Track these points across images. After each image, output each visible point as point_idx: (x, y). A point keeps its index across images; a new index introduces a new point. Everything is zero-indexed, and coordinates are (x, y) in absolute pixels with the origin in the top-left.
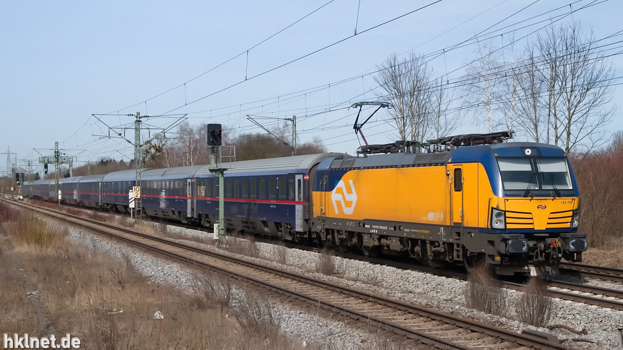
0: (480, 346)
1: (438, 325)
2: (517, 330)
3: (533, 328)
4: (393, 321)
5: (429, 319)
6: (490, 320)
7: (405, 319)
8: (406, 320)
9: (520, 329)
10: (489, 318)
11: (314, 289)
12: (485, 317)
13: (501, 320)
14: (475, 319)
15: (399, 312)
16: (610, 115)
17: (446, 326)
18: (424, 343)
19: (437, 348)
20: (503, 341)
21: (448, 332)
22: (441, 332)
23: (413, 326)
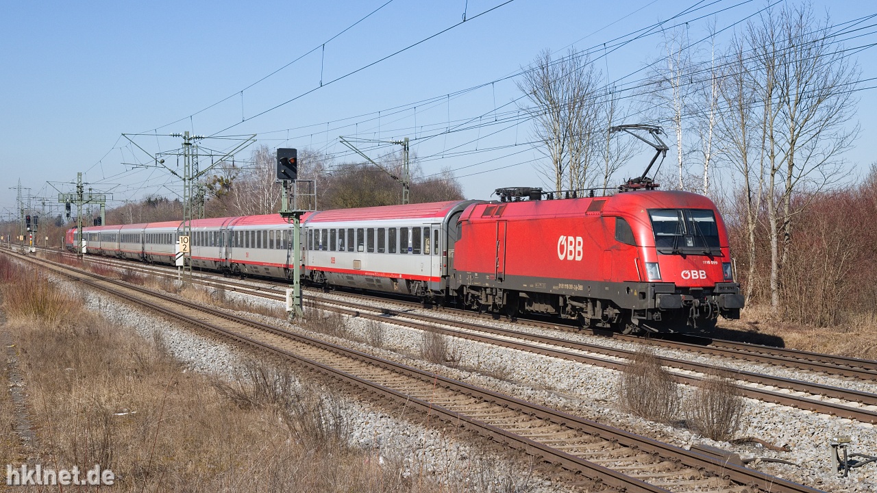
0: (629, 467)
1: (575, 436)
2: (685, 445)
3: (708, 442)
4: (513, 429)
5: (563, 427)
6: (649, 430)
7: (530, 427)
8: (532, 429)
9: (690, 443)
10: (648, 427)
11: (410, 383)
12: (643, 425)
13: (664, 430)
14: (629, 428)
15: (523, 417)
16: (850, 138)
17: (586, 437)
18: (547, 462)
19: (565, 469)
20: (662, 459)
21: (586, 446)
22: (577, 445)
23: (540, 437)
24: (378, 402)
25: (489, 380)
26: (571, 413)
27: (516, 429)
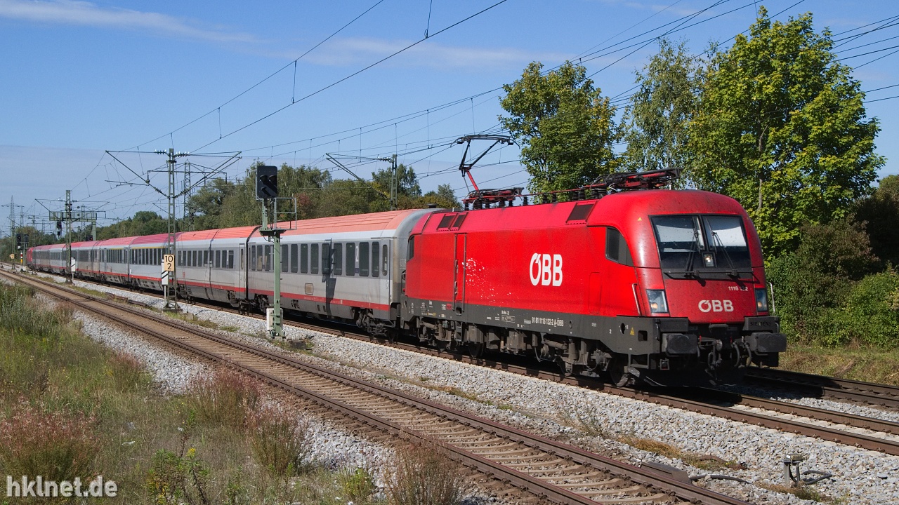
0: (579, 484)
2: (639, 462)
7: (489, 446)
14: (586, 446)
15: (484, 435)
17: (542, 455)
18: (497, 479)
19: (514, 486)
20: (613, 476)
21: (541, 463)
22: (532, 463)
23: (496, 455)
24: (342, 421)
25: (457, 399)
26: (532, 431)
27: (474, 447)
